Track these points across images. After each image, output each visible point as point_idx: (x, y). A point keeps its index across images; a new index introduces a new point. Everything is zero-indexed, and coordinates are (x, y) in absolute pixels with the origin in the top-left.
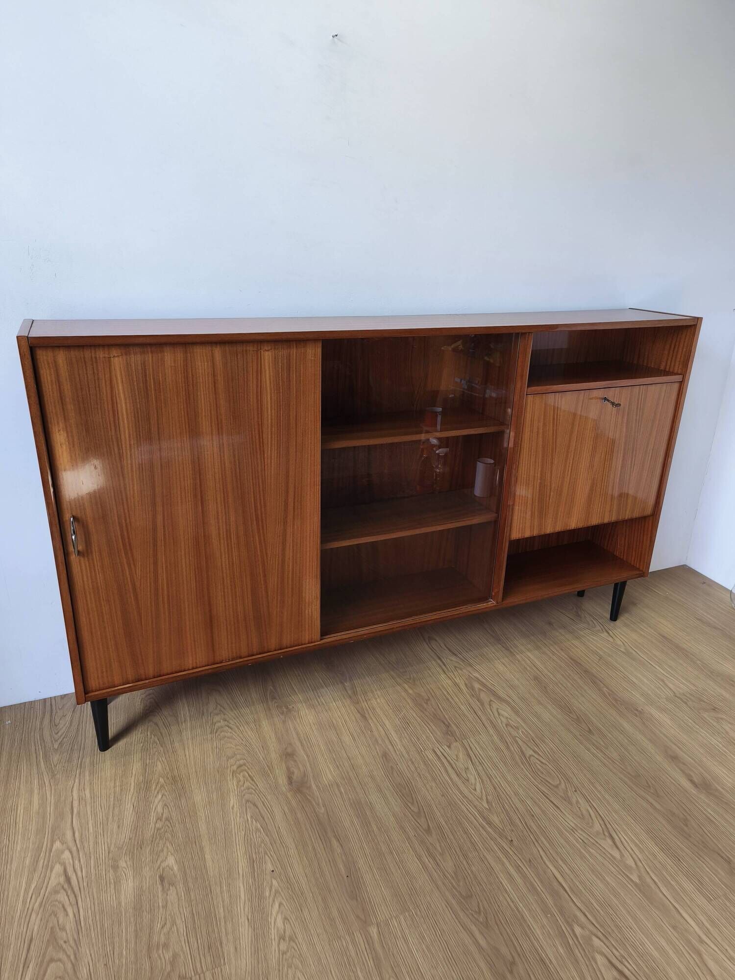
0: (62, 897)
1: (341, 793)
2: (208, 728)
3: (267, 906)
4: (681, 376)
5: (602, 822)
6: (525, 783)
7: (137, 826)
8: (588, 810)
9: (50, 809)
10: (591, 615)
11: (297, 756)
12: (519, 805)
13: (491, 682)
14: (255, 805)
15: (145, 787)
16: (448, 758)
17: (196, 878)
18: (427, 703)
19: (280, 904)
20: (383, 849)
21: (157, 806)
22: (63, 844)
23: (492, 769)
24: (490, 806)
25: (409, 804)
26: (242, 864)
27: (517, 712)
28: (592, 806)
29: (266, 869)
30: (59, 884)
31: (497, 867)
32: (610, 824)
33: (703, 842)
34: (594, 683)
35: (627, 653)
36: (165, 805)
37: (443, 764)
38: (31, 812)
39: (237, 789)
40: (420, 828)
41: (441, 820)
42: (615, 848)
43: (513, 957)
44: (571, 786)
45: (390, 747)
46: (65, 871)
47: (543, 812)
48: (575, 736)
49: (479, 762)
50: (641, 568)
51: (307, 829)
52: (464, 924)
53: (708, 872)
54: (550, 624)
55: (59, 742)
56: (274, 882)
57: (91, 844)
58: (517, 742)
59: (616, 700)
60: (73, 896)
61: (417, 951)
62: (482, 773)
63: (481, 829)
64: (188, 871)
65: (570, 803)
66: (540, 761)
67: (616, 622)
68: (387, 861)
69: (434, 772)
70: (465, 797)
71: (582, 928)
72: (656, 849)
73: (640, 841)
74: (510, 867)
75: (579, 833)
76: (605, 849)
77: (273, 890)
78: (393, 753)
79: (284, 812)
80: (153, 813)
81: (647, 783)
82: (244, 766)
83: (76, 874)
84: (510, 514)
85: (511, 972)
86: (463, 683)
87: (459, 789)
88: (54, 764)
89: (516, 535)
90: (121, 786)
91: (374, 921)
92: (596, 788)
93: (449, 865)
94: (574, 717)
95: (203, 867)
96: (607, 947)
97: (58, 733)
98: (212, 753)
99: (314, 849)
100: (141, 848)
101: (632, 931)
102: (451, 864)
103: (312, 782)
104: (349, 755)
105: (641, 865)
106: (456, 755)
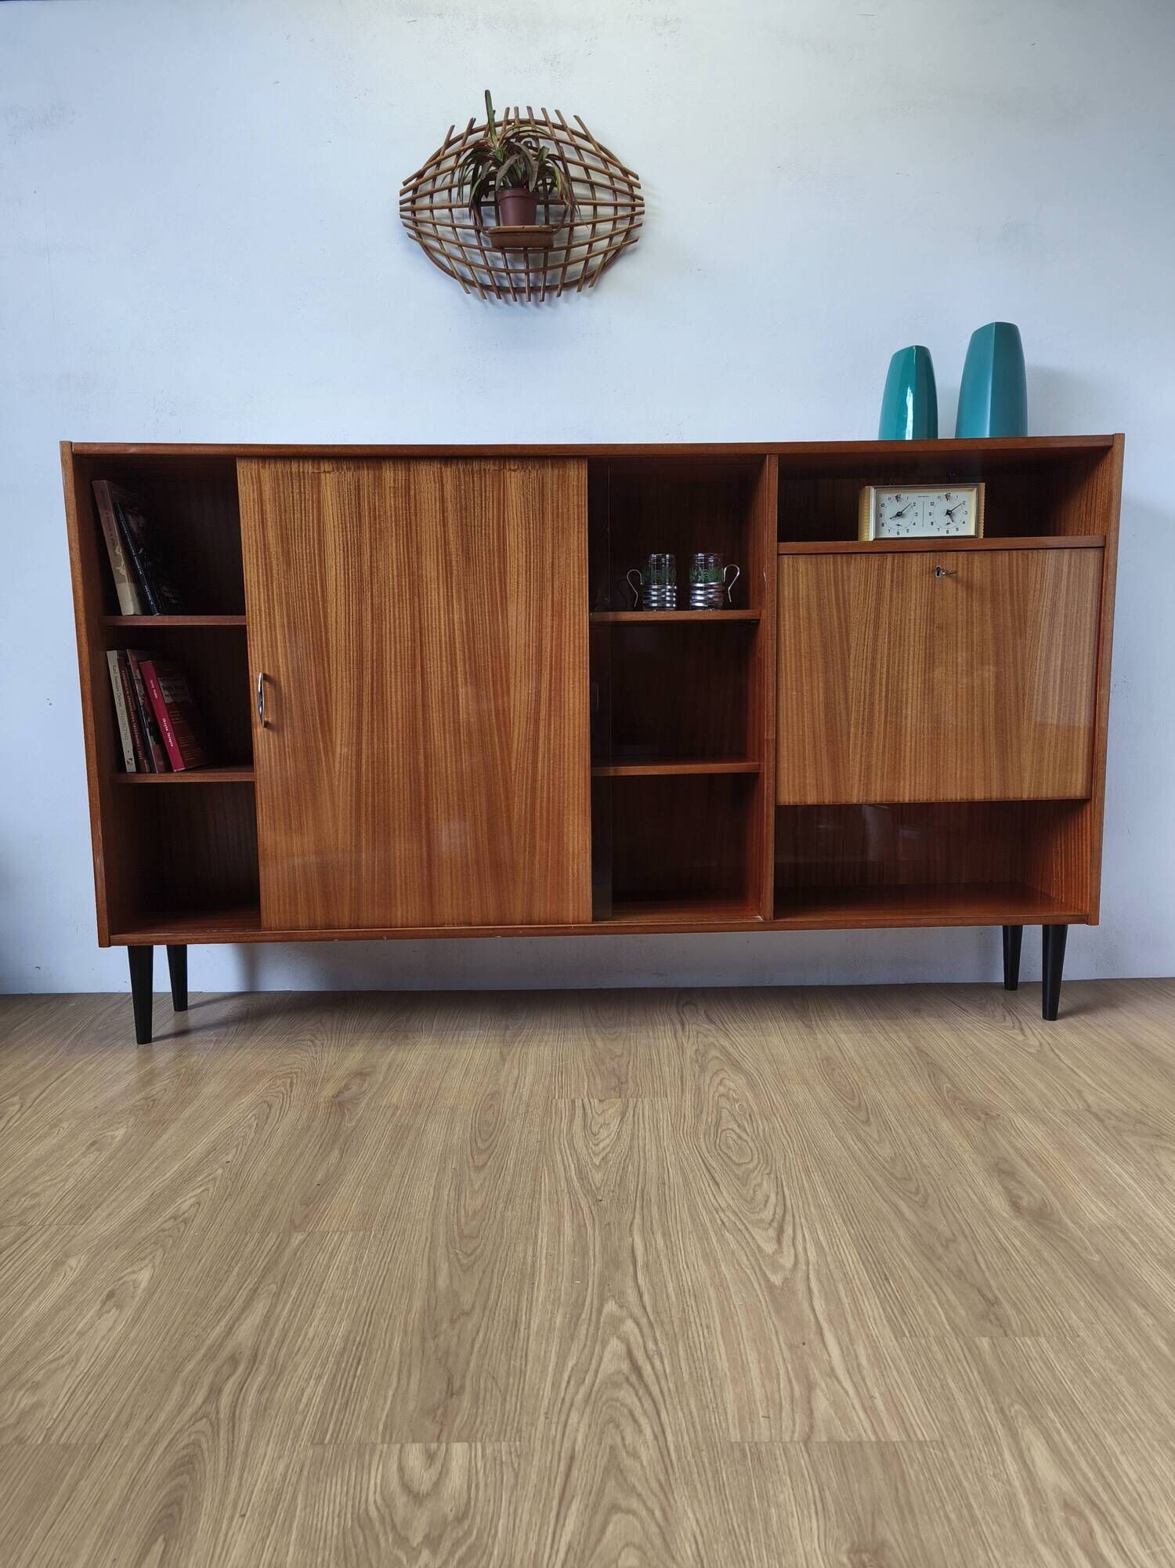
1: (393, 1115)
2: (286, 1038)
3: (188, 1188)
5: (779, 1211)
6: (688, 1152)
7: (114, 1101)
8: (768, 1197)
9: (39, 1073)
10: (1007, 1009)
11: (370, 1077)
12: (653, 1170)
13: (744, 1053)
16: (589, 1111)
17: (132, 1151)
18: (613, 1059)
19: (206, 1190)
20: (395, 1171)
21: (153, 1088)
23: (647, 1131)
24: (603, 1164)
25: (479, 1140)
26: (199, 1149)
27: (752, 1085)
28: (780, 1192)
29: (222, 1159)
31: (547, 1219)
32: (793, 1217)
33: (960, 1271)
34: (933, 1076)
35: (1037, 1056)
36: (165, 1090)
37: (573, 1114)
39: (265, 1090)
40: (470, 1165)
41: (511, 1162)
42: (774, 1242)
43: (473, 1307)
44: (766, 1168)
45: (510, 1089)
47: (687, 1183)
48: (832, 1123)
49: (634, 1120)
51: (312, 1136)
52: (435, 1261)
53: (934, 1306)
55: (106, 1026)
56: (220, 1171)
57: (49, 1105)
58: (719, 1113)
59: (955, 1099)
61: (337, 1269)
64: (129, 1144)
65: (745, 1183)
66: (740, 1137)
67: (1055, 1022)
68: (388, 1182)
69: (551, 1118)
70: (573, 1148)
71: (621, 1307)
72: (852, 1258)
73: (831, 1244)
74: (568, 1224)
75: (725, 1215)
76: (754, 1238)
77: (211, 1177)
79: (299, 1118)
80: (143, 1094)
81: (918, 1189)
82: (294, 1074)
83: (7, 1124)
85: (453, 1321)
86: (695, 1048)
87: (571, 1141)
88: (81, 1041)
89: (788, 797)
91: (310, 1228)
92: (809, 1176)
93: (474, 1204)
94: (853, 1104)
95: (151, 1143)
96: (643, 1336)
97: (113, 1020)
98: (268, 1057)
99: (302, 1154)
100: (99, 1117)
101: (706, 1331)
102: (479, 1202)
103: (366, 1101)
104: (443, 1085)
105: (804, 1268)
106: (603, 1111)
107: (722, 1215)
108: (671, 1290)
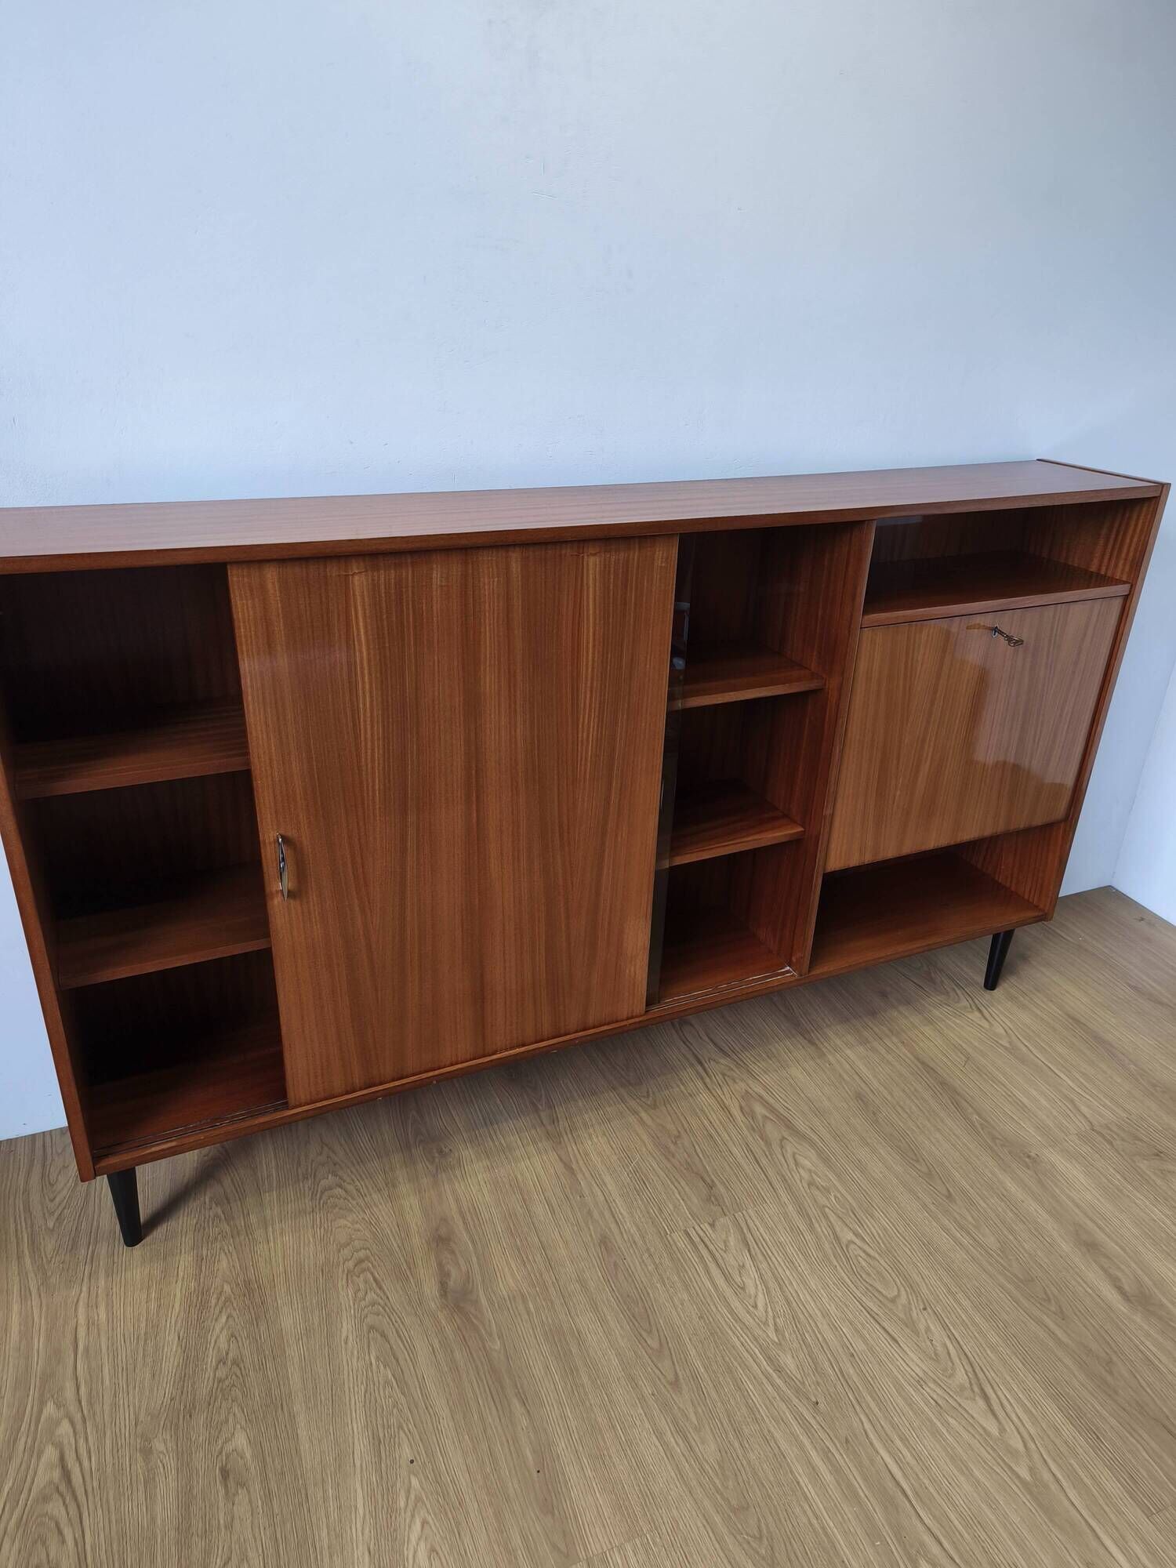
0: (56, 1508)
1: (528, 1313)
2: (306, 1189)
3: (402, 1526)
4: (1127, 587)
5: (969, 1369)
6: (840, 1294)
7: (185, 1376)
8: (945, 1344)
9: (39, 1343)
10: (953, 981)
11: (455, 1243)
12: (829, 1335)
13: (786, 1104)
14: (383, 1335)
15: (199, 1304)
16: (711, 1247)
17: (283, 1473)
18: (675, 1143)
19: (424, 1523)
20: (599, 1420)
21: (218, 1337)
22: (58, 1406)
23: (785, 1268)
24: (780, 1336)
25: (644, 1334)
26: (361, 1447)
27: (826, 1161)
28: (952, 1337)
29: (400, 1457)
30: (51, 1482)
31: (791, 1453)
32: (982, 1370)
33: (1138, 1404)
34: (957, 1105)
35: (1012, 1050)
36: (233, 1335)
37: (701, 1257)
38: (7, 1348)
39: (354, 1304)
40: (663, 1380)
41: (698, 1364)
42: (990, 1415)
44: (917, 1300)
45: (613, 1226)
46: (62, 1458)
47: (871, 1349)
48: (925, 1206)
49: (763, 1253)
50: (1041, 906)
51: (470, 1380)
52: (735, 1559)
53: (1145, 1459)
54: (884, 995)
55: (56, 1215)
56: (415, 1482)
57: (107, 1408)
58: (825, 1216)
59: (994, 1138)
60: (75, 1506)
62: (768, 1276)
63: (765, 1381)
64: (269, 1460)
65: (917, 1333)
66: (864, 1251)
67: (995, 991)
68: (605, 1443)
69: (687, 1272)
70: (738, 1319)
72: (1059, 1418)
73: (1033, 1403)
74: (813, 1454)
75: (929, 1387)
76: (973, 1417)
77: (412, 1497)
78: (618, 1238)
79: (433, 1349)
80: (211, 1349)
81: (1046, 1293)
82: (366, 1262)
83: (81, 1464)
84: (827, 830)
86: (737, 1105)
87: (728, 1305)
88: (47, 1257)
89: (835, 863)
90: (159, 1299)
91: (582, 1555)
92: (960, 1304)
93: (709, 1450)
94: (923, 1170)
95: (294, 1452)
97: (54, 1198)
98: (314, 1237)
99: (482, 1420)
100: (190, 1416)
102: (713, 1447)
103: (481, 1293)
104: (543, 1239)
105: (1034, 1446)
106: (725, 1242)
107: (928, 1390)
108: (956, 1523)
